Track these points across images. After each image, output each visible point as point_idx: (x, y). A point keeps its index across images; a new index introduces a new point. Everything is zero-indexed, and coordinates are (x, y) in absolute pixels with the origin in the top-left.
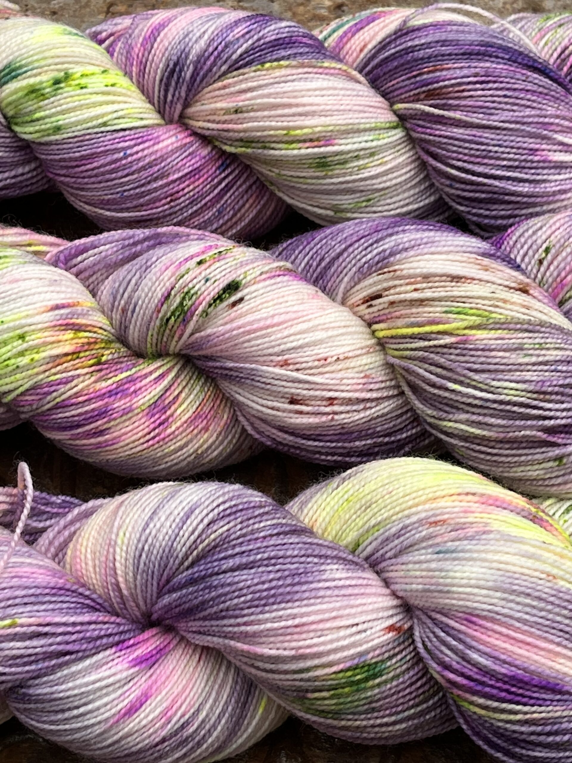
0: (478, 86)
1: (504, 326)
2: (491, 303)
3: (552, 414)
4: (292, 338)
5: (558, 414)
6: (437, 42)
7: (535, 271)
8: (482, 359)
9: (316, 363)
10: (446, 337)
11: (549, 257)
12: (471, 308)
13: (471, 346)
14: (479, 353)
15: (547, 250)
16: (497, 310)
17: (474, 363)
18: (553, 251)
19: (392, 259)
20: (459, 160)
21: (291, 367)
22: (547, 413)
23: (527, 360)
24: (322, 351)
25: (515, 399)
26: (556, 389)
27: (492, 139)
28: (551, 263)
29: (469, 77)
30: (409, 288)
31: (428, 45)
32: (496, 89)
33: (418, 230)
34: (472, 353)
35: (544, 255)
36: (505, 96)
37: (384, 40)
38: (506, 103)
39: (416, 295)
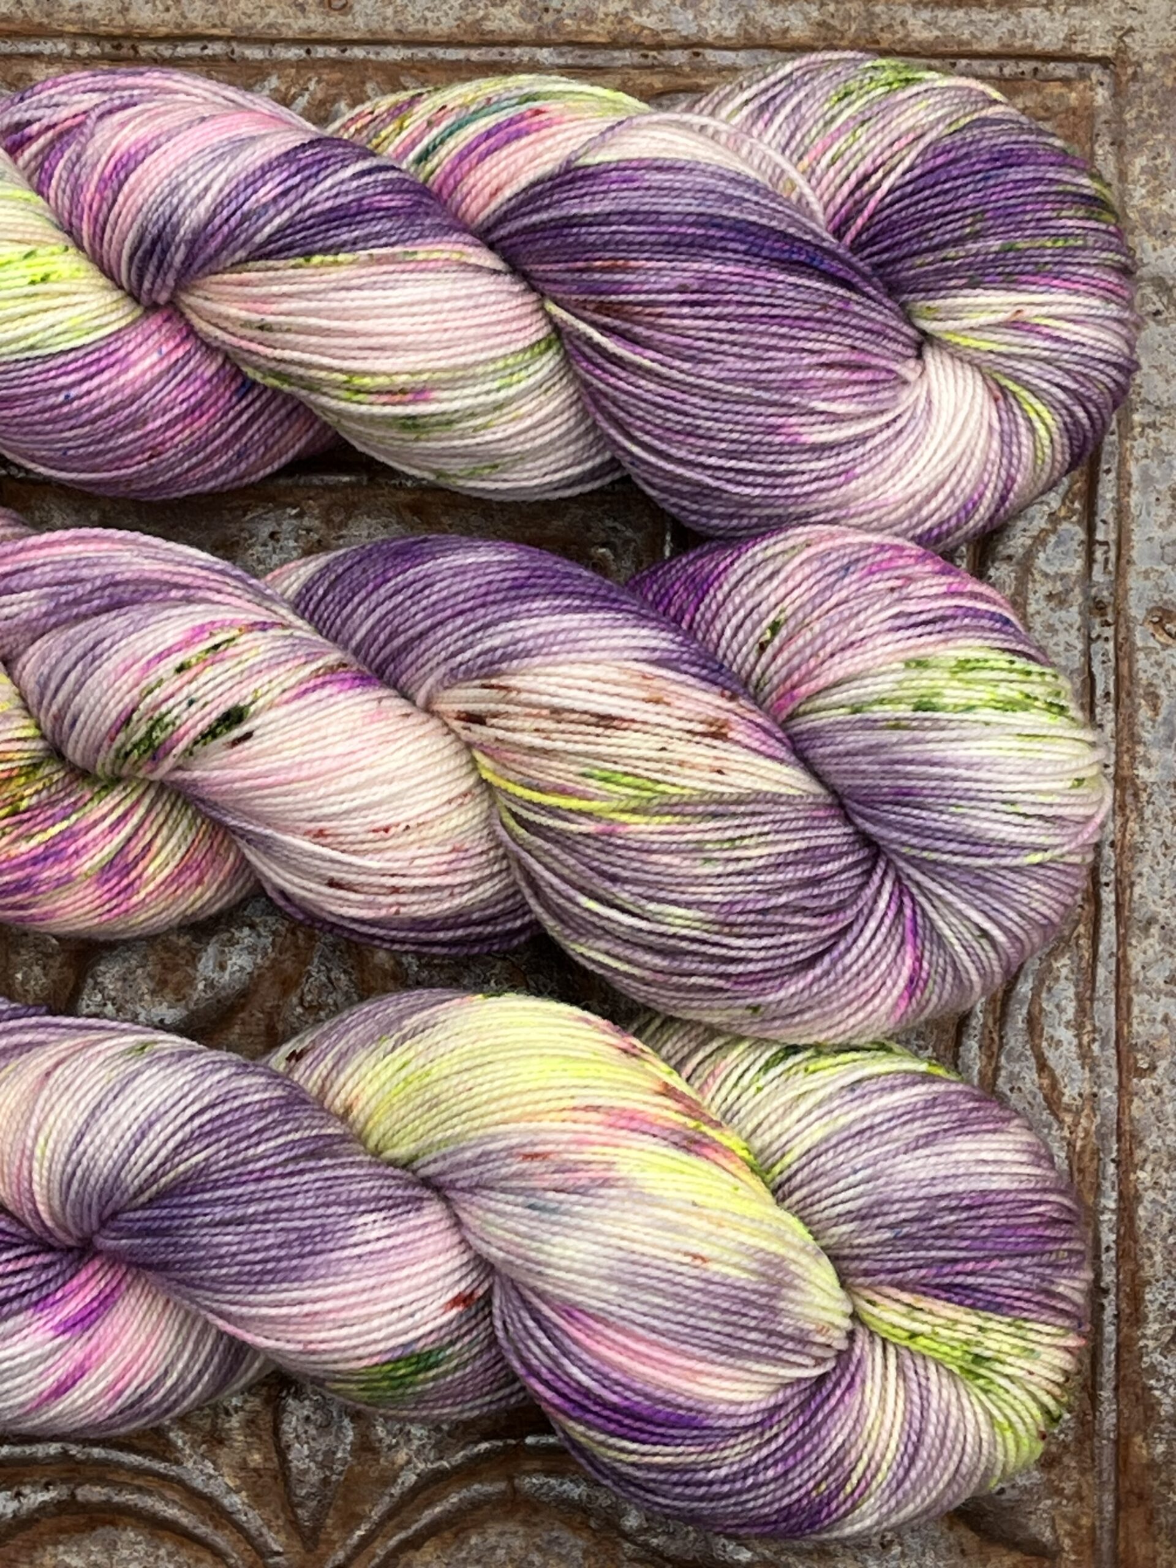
0: (685, 310)
1: (677, 809)
2: (659, 766)
3: (742, 954)
4: (332, 799)
5: (752, 954)
6: (622, 213)
7: (752, 659)
8: (637, 865)
9: (371, 836)
10: (582, 820)
11: (777, 642)
12: (626, 774)
13: (620, 842)
14: (632, 854)
15: (775, 628)
16: (668, 778)
17: (623, 867)
18: (784, 632)
19: (504, 666)
20: (648, 433)
21: (329, 840)
22: (733, 953)
23: (707, 869)
24: (382, 818)
25: (684, 932)
26: (752, 918)
27: (703, 408)
28: (780, 650)
29: (670, 292)
30: (529, 724)
31: (604, 219)
32: (718, 318)
33: (553, 610)
34: (621, 852)
35: (768, 635)
36: (732, 331)
37: (533, 185)
38: (734, 344)
39: (538, 741)
